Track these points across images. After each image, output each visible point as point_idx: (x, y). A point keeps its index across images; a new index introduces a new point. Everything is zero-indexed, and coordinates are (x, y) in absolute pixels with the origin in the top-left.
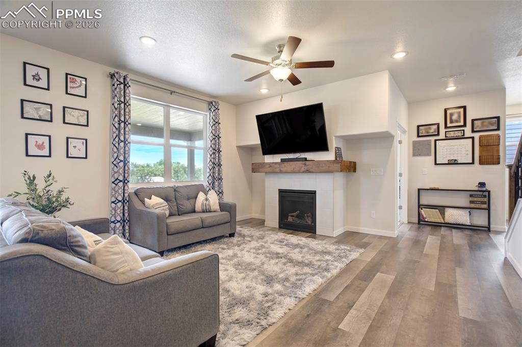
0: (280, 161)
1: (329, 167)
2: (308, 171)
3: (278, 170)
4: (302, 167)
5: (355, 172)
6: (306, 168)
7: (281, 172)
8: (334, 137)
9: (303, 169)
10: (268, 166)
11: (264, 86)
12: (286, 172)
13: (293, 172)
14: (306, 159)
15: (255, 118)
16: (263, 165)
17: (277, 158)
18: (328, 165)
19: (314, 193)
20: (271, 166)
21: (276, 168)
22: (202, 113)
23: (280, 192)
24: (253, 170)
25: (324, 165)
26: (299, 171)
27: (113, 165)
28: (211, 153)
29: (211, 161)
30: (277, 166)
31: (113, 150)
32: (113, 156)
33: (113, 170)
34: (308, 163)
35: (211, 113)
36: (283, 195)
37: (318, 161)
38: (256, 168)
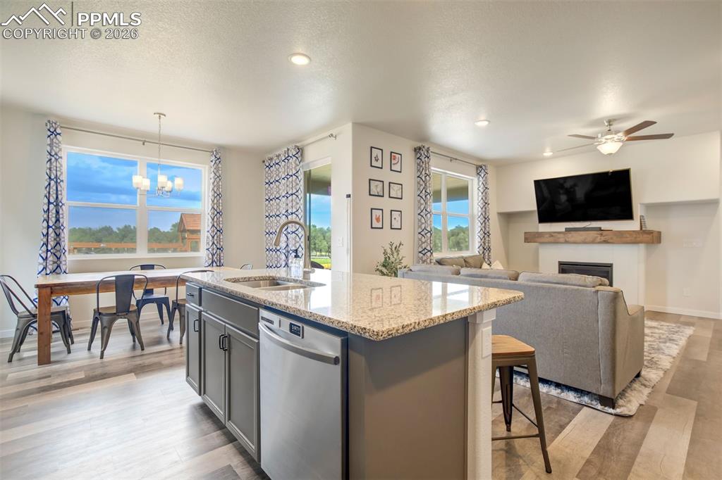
0: (564, 230)
1: (636, 238)
2: (606, 242)
3: (562, 240)
4: (597, 238)
5: (660, 242)
6: (603, 238)
7: (566, 242)
8: (639, 205)
9: (598, 240)
10: (548, 236)
11: (548, 150)
12: (575, 243)
13: (584, 242)
14: (600, 229)
15: (533, 183)
16: (540, 235)
17: (560, 227)
19: (610, 266)
21: (559, 238)
22: (471, 178)
23: (561, 264)
24: (527, 240)
25: (628, 236)
26: (593, 242)
27: (420, 236)
28: (482, 221)
29: (482, 229)
30: (559, 236)
31: (420, 221)
32: (420, 227)
33: (420, 240)
34: (604, 233)
35: (481, 178)
36: (565, 268)
37: (620, 232)
38: (530, 237)
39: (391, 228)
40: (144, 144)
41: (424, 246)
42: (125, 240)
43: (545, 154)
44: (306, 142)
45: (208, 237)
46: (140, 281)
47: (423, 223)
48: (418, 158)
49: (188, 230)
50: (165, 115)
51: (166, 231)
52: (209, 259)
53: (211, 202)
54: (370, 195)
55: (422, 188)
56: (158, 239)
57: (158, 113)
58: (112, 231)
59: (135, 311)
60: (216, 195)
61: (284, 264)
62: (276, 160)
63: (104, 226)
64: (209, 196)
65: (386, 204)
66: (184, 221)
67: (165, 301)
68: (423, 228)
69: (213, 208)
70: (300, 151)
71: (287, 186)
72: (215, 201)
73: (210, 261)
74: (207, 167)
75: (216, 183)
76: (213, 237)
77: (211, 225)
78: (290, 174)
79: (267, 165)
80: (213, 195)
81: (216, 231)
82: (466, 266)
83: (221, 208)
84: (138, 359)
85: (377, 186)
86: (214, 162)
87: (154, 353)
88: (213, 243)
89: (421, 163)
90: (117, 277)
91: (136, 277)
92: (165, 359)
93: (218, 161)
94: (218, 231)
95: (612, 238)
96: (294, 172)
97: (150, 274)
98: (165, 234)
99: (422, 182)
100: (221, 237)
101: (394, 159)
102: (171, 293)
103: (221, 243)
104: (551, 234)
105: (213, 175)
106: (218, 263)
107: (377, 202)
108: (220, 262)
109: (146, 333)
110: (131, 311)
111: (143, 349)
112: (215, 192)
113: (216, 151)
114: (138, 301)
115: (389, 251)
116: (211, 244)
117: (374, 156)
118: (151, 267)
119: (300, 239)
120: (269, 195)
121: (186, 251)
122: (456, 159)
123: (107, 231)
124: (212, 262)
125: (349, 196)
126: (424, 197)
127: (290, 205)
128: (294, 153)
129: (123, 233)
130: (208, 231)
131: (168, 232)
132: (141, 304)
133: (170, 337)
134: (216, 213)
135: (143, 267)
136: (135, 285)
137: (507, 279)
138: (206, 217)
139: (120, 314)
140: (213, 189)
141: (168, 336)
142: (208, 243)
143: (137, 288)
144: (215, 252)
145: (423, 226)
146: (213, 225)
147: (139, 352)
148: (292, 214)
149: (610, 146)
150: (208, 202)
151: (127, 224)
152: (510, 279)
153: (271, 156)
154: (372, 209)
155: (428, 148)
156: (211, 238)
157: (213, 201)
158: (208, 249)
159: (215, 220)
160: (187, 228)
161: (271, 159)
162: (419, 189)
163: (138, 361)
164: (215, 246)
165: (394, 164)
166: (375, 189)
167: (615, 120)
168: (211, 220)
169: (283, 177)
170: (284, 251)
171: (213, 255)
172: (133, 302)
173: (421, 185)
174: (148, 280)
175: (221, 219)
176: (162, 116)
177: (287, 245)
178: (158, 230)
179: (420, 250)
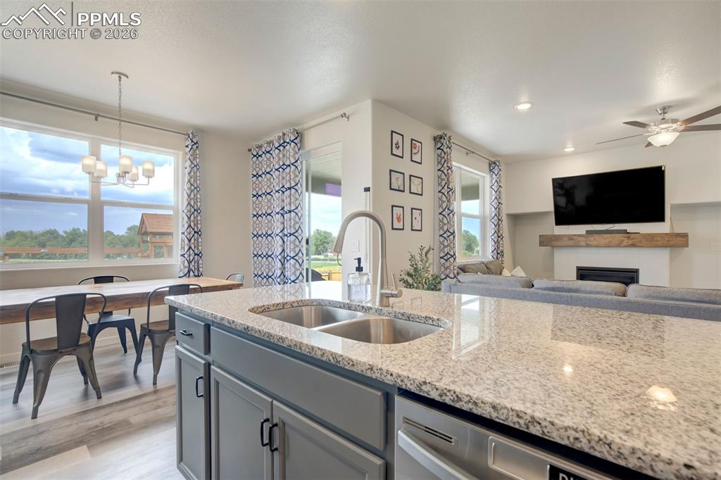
0: (584, 233)
1: (668, 241)
2: (633, 245)
3: (582, 243)
4: (623, 241)
5: (687, 246)
6: (630, 242)
7: (588, 246)
8: (670, 206)
9: (625, 243)
11: (569, 145)
12: (597, 246)
13: (609, 246)
14: (625, 232)
15: (552, 181)
16: (558, 238)
17: (580, 230)
18: (667, 239)
19: (636, 271)
20: (572, 239)
21: (579, 241)
22: (483, 175)
23: (579, 269)
24: (542, 244)
25: (659, 239)
26: (619, 246)
27: (442, 239)
28: (496, 223)
29: (495, 232)
30: (580, 239)
31: (441, 221)
32: (442, 228)
33: (442, 243)
34: (632, 236)
35: (494, 176)
36: (584, 274)
37: (649, 235)
38: (546, 241)
39: (412, 230)
40: (96, 119)
41: (446, 250)
42: (73, 244)
43: (566, 150)
44: (306, 126)
45: (183, 241)
46: (94, 302)
47: (445, 224)
48: (439, 149)
49: (151, 233)
50: (127, 77)
51: (120, 235)
52: (185, 267)
53: (186, 196)
54: (391, 189)
55: (443, 183)
56: (112, 243)
57: (117, 73)
58: (58, 235)
59: (87, 345)
60: (193, 188)
61: (278, 272)
62: (266, 148)
63: (48, 229)
64: (183, 190)
65: (407, 200)
66: (146, 222)
67: (130, 324)
68: (445, 229)
69: (189, 204)
70: (299, 135)
71: (283, 178)
72: (192, 196)
73: (186, 270)
74: (181, 153)
75: (192, 173)
76: (190, 240)
77: (186, 226)
78: (288, 163)
79: (255, 153)
80: (190, 189)
81: (193, 232)
82: (489, 273)
83: (199, 204)
84: (92, 415)
85: (397, 178)
86: (190, 147)
87: (116, 403)
88: (190, 248)
89: (443, 155)
90: (57, 297)
91: (88, 296)
92: (134, 415)
93: (195, 147)
94: (195, 232)
95: (640, 242)
96: (293, 161)
97: (109, 290)
98: (119, 238)
99: (443, 176)
100: (200, 240)
101: (415, 148)
102: (139, 315)
103: (200, 248)
104: (571, 237)
105: (188, 163)
106: (196, 271)
107: (398, 198)
108: (198, 270)
109: (103, 370)
110: (80, 345)
111: (99, 397)
112: (191, 184)
113: (192, 133)
114: (90, 326)
115: (418, 257)
116: (186, 248)
117: (394, 142)
118: (109, 279)
119: (300, 242)
120: (257, 189)
121: (148, 257)
122: (473, 153)
123: (53, 234)
124: (189, 272)
125: (367, 190)
126: (446, 193)
127: (287, 201)
128: (293, 138)
129: (71, 237)
130: (183, 233)
131: (123, 236)
132: (94, 330)
133: (138, 373)
134: (193, 210)
135: (98, 280)
136: (87, 307)
137: (611, 294)
138: (180, 217)
139: (63, 350)
140: (189, 181)
141: (135, 372)
142: (183, 248)
143: (91, 311)
144: (192, 258)
145: (445, 228)
146: (190, 226)
147: (93, 402)
148: (290, 212)
149: (664, 137)
150: (183, 197)
151: (76, 228)
152: (616, 295)
153: (259, 143)
154: (393, 206)
155: (450, 137)
156: (186, 241)
157: (189, 196)
158: (183, 255)
159: (192, 218)
160: (149, 230)
161: (260, 147)
162: (439, 184)
163: (94, 420)
164: (192, 252)
165: (415, 154)
166: (396, 182)
167: (670, 107)
168: (186, 219)
169: (277, 167)
170: (279, 257)
171: (189, 262)
172: (85, 329)
173: (443, 180)
174: (106, 300)
175: (199, 218)
176: (122, 76)
177: (283, 250)
178: (112, 233)
179: (442, 255)
